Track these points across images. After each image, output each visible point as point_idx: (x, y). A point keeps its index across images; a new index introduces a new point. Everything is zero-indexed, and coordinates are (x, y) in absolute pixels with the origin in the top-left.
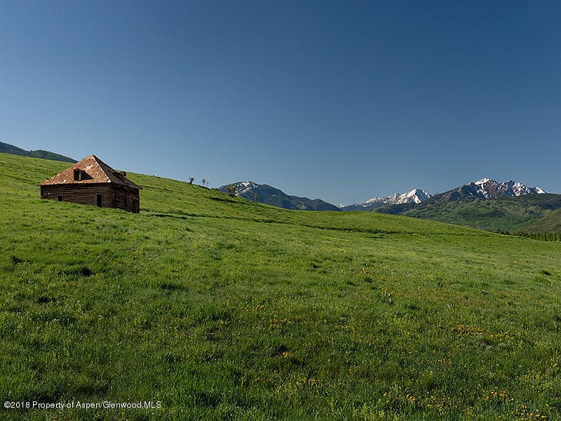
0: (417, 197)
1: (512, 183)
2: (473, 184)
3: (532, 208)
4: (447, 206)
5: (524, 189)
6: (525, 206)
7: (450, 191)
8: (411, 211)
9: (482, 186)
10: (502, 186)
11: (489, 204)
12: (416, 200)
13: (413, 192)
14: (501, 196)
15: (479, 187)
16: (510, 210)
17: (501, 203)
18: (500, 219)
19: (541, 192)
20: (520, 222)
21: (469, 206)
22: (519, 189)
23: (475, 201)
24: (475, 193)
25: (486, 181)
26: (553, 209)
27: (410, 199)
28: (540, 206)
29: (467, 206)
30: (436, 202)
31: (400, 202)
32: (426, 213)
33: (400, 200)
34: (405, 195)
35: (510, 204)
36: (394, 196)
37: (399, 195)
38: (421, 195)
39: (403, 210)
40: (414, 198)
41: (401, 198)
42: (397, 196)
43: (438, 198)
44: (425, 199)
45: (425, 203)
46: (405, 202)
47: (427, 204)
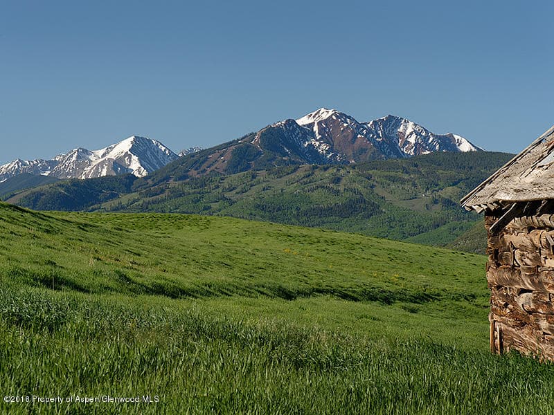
0: (135, 158)
1: (392, 122)
2: (291, 123)
4: (226, 184)
5: (426, 139)
6: (433, 185)
7: (229, 144)
8: (124, 199)
9: (316, 128)
10: (369, 131)
11: (337, 180)
12: (135, 165)
13: (125, 145)
14: (365, 157)
15: (307, 132)
16: (393, 197)
17: (369, 178)
19: (465, 147)
20: (421, 230)
21: (285, 185)
22: (412, 140)
23: (301, 173)
24: (296, 149)
25: (325, 116)
27: (118, 164)
29: (278, 184)
30: (193, 173)
31: (87, 173)
33: (89, 169)
34: (101, 152)
35: (393, 180)
36: (72, 156)
37: (85, 151)
38: (149, 153)
39: (101, 196)
40: (127, 163)
41: (90, 161)
42: (78, 157)
43: (196, 162)
44: (161, 164)
45: (160, 177)
46: (104, 173)
47: (168, 178)
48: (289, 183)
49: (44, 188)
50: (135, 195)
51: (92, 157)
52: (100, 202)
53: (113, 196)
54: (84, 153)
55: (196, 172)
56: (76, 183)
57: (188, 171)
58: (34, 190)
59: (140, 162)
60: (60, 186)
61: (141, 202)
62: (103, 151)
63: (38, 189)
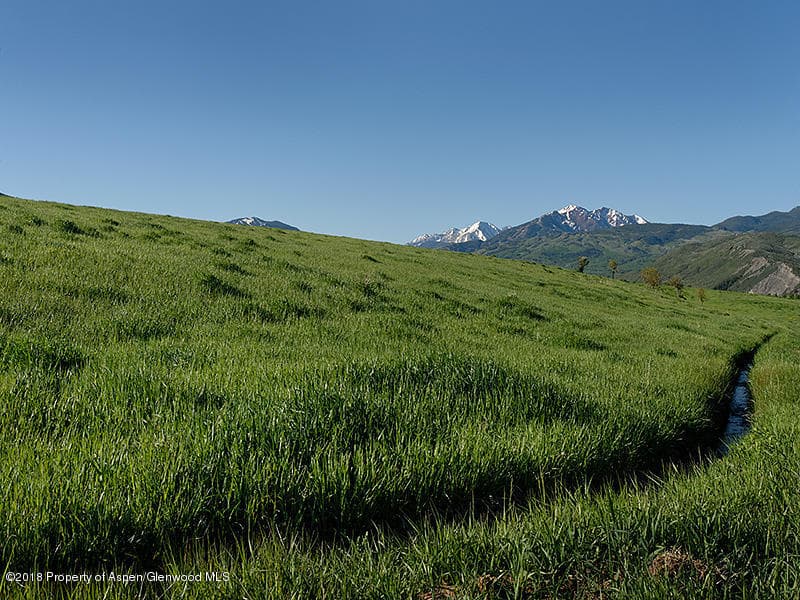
0: (480, 232)
1: (605, 210)
2: (556, 213)
3: (636, 243)
4: (526, 243)
5: (621, 218)
6: (627, 241)
7: (526, 224)
9: (568, 215)
10: (594, 215)
11: (580, 240)
12: (480, 235)
13: (476, 226)
14: (592, 228)
15: (564, 217)
16: (608, 247)
17: (596, 238)
18: (597, 260)
19: (641, 221)
21: (555, 243)
22: (615, 219)
23: (562, 237)
24: (559, 225)
25: (572, 209)
26: (662, 244)
27: (472, 235)
28: (646, 240)
29: (552, 243)
31: (458, 240)
33: (459, 238)
35: (608, 238)
36: (450, 232)
37: (456, 229)
38: (487, 229)
40: (477, 234)
41: (459, 234)
42: (454, 232)
43: (511, 233)
44: (493, 235)
45: (493, 241)
46: (466, 240)
47: (498, 241)
48: (557, 242)
51: (460, 232)
54: (456, 231)
55: (511, 238)
57: (507, 237)
59: (483, 234)
60: (447, 246)
62: (465, 229)
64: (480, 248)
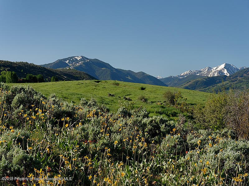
0: (225, 70)
8: (224, 83)
12: (225, 72)
13: (223, 66)
27: (220, 72)
30: (245, 75)
32: (238, 85)
33: (211, 73)
34: (215, 68)
36: (206, 69)
37: (210, 68)
38: (230, 68)
39: (217, 82)
40: (223, 71)
41: (212, 71)
42: (208, 70)
43: (246, 71)
44: (234, 72)
45: (234, 76)
46: (216, 75)
47: (237, 76)
49: (199, 79)
50: (228, 82)
51: (212, 70)
52: (217, 83)
53: (220, 82)
54: (210, 69)
55: (246, 75)
56: (209, 78)
57: (243, 74)
58: (196, 80)
59: (227, 71)
60: (204, 79)
61: (229, 84)
62: (216, 68)
63: (197, 79)
64: (225, 80)
